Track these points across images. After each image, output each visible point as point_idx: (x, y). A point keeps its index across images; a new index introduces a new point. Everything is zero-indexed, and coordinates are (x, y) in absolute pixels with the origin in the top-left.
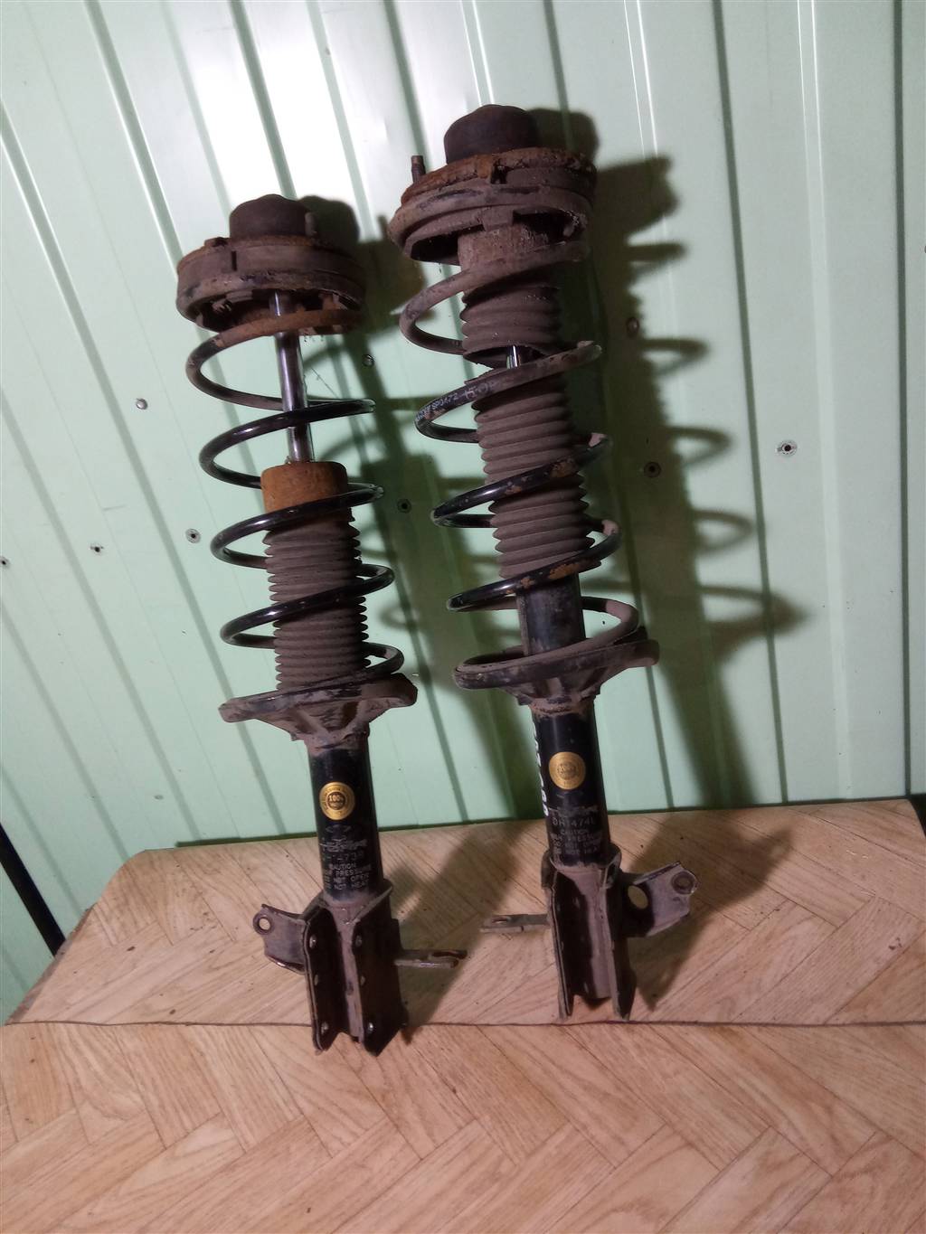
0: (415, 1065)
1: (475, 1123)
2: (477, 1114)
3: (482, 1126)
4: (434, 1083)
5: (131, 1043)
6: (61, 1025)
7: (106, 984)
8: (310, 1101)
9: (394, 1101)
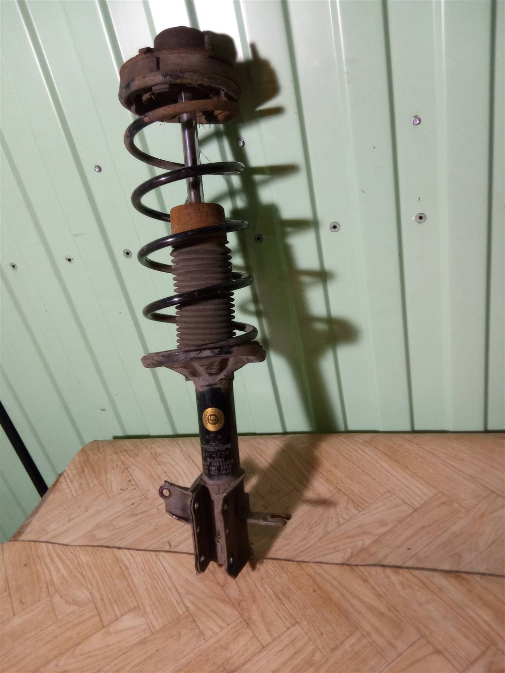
0: (259, 584)
1: (297, 626)
2: (298, 620)
3: (303, 629)
4: (271, 597)
5: (85, 558)
6: (43, 544)
7: (70, 520)
8: (193, 603)
9: (246, 607)
